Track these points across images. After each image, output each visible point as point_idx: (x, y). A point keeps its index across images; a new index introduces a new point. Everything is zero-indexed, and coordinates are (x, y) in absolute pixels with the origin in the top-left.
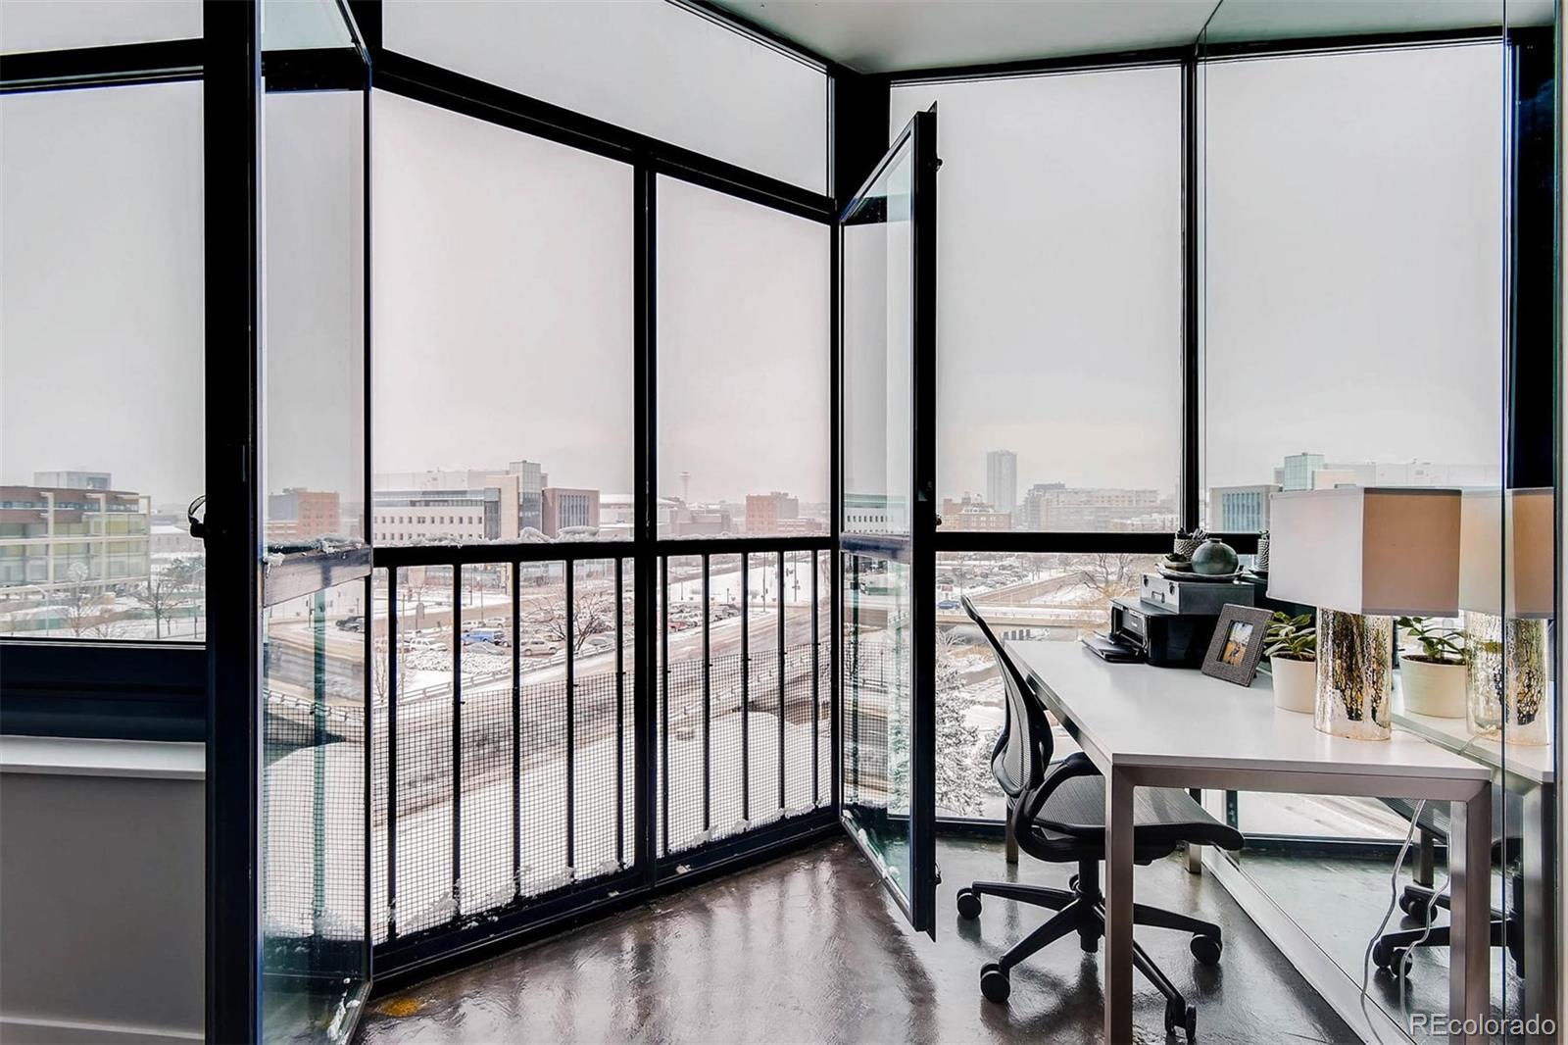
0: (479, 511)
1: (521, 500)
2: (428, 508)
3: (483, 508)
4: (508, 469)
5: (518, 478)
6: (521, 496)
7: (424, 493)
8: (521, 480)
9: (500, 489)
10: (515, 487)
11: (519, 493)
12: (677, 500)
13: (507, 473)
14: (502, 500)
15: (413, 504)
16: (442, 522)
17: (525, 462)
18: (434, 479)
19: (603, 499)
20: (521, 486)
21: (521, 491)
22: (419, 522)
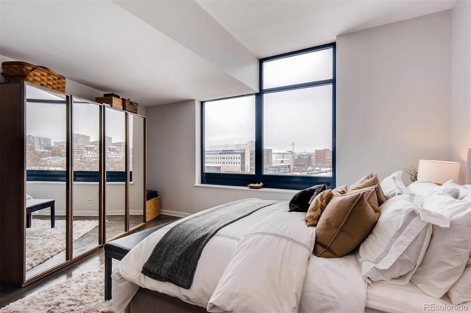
0: (239, 155)
1: (251, 152)
2: (225, 155)
3: (240, 155)
4: (247, 143)
5: (250, 146)
6: (251, 151)
7: (222, 151)
8: (251, 147)
9: (245, 149)
10: (249, 149)
11: (250, 150)
12: (291, 152)
13: (247, 144)
14: (245, 152)
15: (220, 154)
16: (229, 159)
17: (252, 141)
18: (227, 147)
19: (273, 151)
20: (251, 148)
21: (251, 150)
22: (223, 159)
